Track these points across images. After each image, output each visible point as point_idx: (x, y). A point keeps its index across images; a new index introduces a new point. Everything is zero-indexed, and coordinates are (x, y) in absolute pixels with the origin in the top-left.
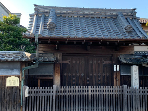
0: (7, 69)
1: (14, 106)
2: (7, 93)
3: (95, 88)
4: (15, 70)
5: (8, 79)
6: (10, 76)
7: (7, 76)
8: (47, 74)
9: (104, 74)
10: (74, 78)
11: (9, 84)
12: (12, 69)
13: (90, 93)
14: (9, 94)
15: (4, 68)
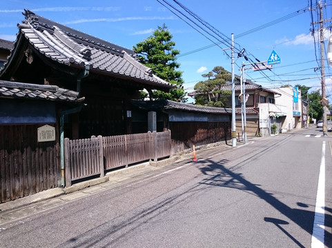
5: (40, 130)
11: (41, 138)
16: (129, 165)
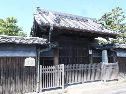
0: (25, 52)
1: (31, 83)
2: (25, 72)
3: (85, 65)
4: (32, 52)
5: (26, 60)
6: (28, 57)
7: (25, 58)
8: (49, 56)
9: (83, 56)
10: (66, 59)
11: (27, 64)
12: (29, 52)
13: (82, 69)
14: (27, 73)
15: (22, 51)
16: (84, 82)
